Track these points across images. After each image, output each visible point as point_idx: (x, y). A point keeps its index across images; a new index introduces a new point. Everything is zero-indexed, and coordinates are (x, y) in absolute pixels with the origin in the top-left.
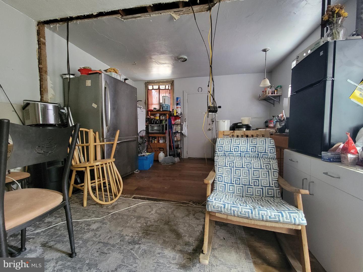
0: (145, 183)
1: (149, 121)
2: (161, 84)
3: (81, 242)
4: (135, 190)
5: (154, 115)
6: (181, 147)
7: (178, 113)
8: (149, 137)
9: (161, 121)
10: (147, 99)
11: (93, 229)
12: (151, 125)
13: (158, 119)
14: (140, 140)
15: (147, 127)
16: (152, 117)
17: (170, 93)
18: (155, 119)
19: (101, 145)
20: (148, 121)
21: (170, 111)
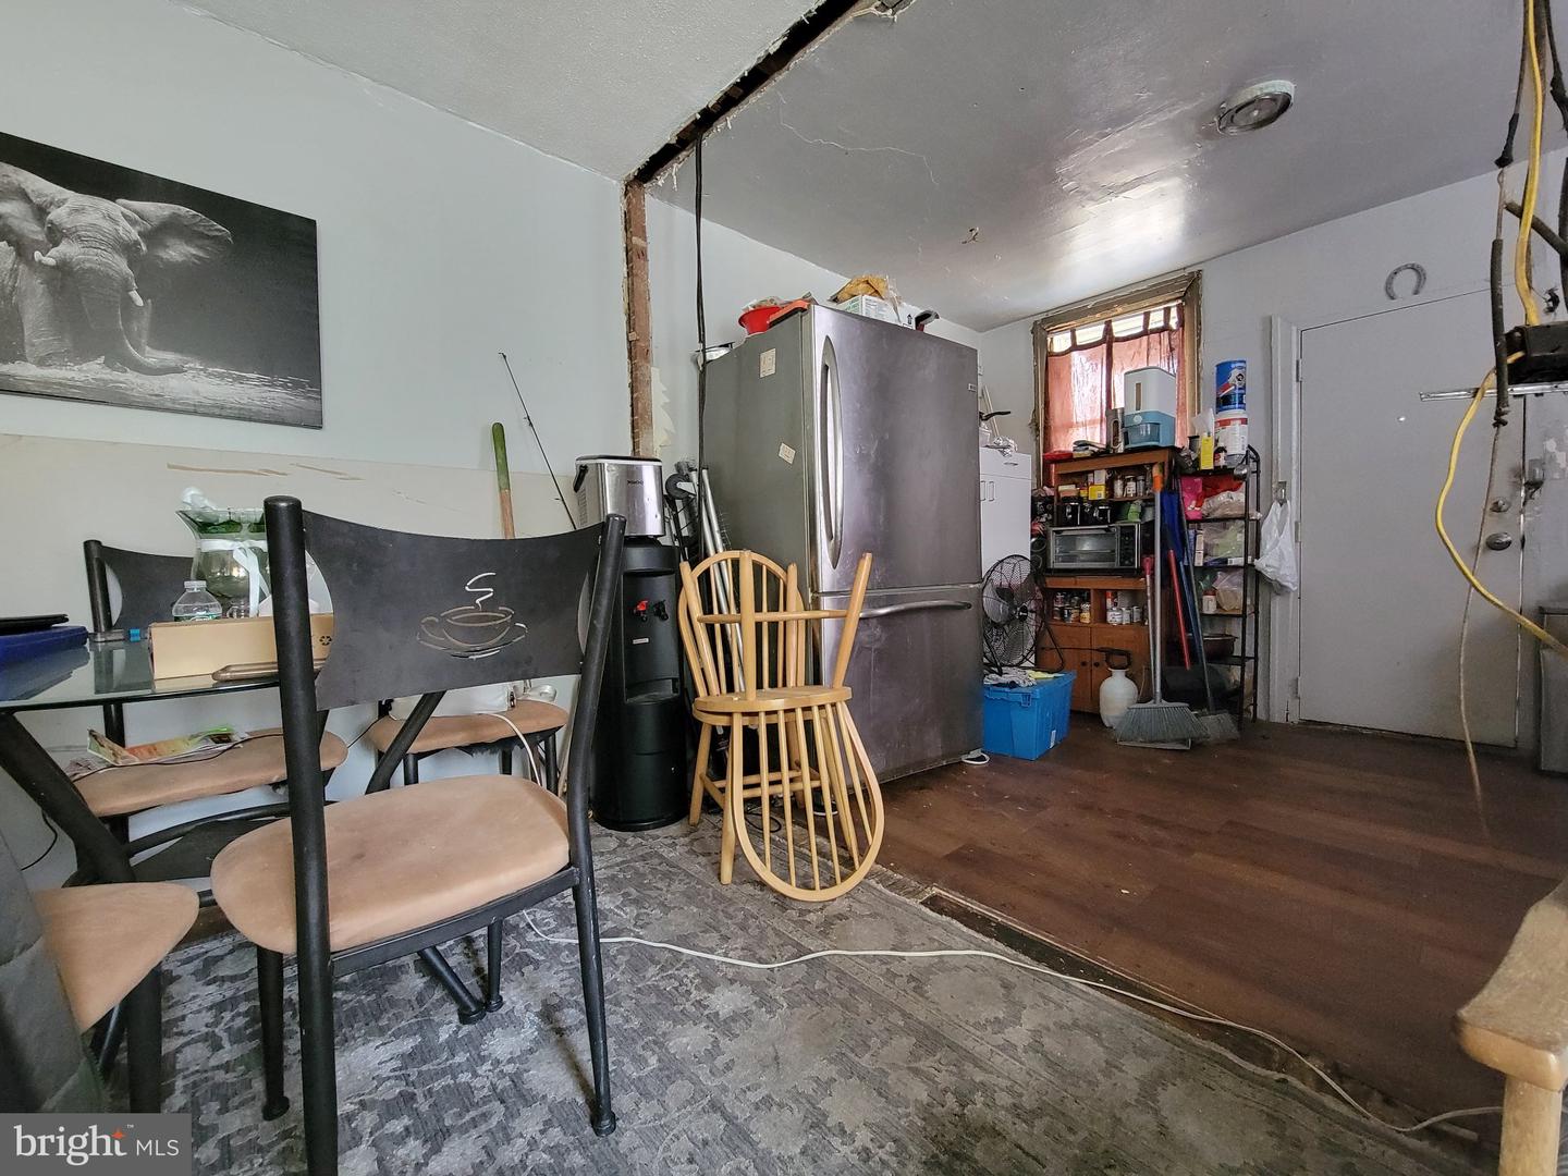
0: (1004, 830)
1: (1049, 511)
2: (1120, 310)
3: (653, 1061)
4: (949, 857)
5: (1081, 478)
6: (1250, 652)
7: (1230, 452)
8: (1049, 594)
9: (1117, 508)
10: (1041, 406)
11: (717, 1013)
12: (1057, 532)
13: (1103, 497)
14: (993, 606)
15: (1040, 543)
16: (1068, 489)
17: (1172, 350)
18: (1080, 499)
19: (807, 621)
20: (1046, 511)
21: (1175, 450)
